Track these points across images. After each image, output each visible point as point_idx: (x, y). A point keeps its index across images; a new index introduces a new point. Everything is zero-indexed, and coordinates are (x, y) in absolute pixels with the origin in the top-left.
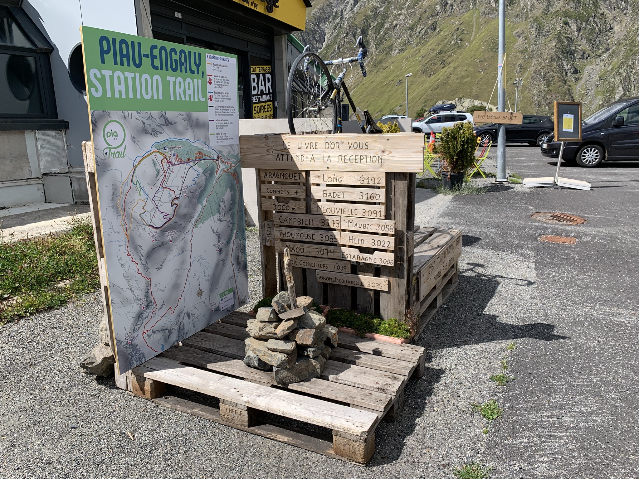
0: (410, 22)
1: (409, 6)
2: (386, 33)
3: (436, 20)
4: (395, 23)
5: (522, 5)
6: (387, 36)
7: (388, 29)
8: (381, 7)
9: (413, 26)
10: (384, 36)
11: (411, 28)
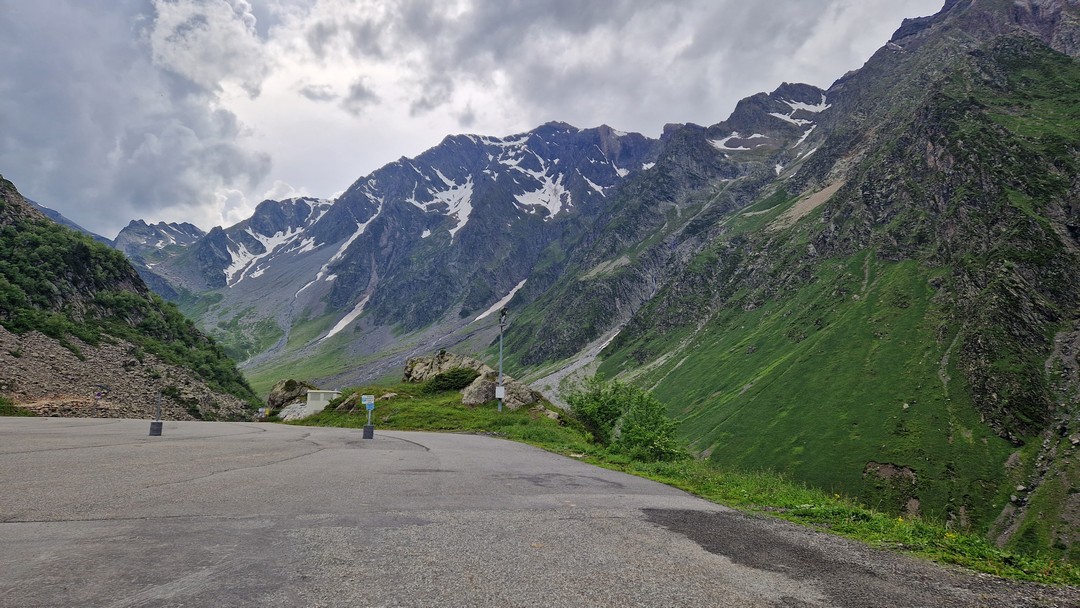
0: (772, 266)
1: (771, 246)
2: (737, 281)
3: (809, 264)
4: (750, 267)
5: (938, 244)
6: (738, 285)
7: (739, 276)
8: (732, 247)
9: (775, 271)
10: (735, 284)
11: (774, 275)
